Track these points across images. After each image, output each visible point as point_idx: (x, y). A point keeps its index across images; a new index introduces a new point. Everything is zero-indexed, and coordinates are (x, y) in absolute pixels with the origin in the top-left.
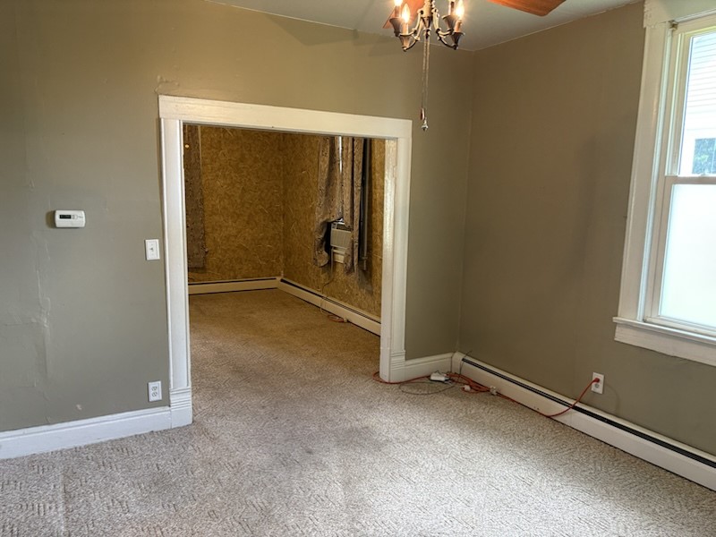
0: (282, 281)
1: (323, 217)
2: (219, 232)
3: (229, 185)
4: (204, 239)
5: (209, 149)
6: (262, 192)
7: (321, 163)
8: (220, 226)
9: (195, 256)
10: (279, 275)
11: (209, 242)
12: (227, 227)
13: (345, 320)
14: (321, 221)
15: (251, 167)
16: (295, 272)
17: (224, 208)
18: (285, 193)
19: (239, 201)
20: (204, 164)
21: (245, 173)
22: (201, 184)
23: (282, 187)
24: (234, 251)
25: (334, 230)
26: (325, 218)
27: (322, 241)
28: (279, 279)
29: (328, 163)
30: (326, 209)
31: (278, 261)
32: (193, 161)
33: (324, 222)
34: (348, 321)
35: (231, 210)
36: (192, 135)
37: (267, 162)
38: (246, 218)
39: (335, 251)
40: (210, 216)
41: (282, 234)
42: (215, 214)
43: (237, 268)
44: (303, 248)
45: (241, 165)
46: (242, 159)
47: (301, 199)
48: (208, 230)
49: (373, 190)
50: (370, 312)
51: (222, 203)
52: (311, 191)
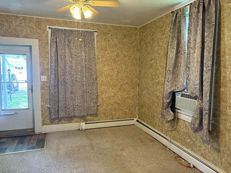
0: (137, 121)
1: (170, 89)
2: (104, 94)
3: (111, 70)
4: (97, 98)
5: (101, 50)
6: (128, 73)
7: (169, 53)
8: (105, 91)
9: (92, 108)
10: (136, 117)
11: (100, 100)
12: (109, 92)
13: (191, 165)
14: (169, 91)
15: (122, 60)
16: (146, 117)
17: (108, 82)
18: (140, 73)
19: (115, 78)
20: (98, 59)
21: (119, 63)
22: (96, 69)
23: (138, 70)
24: (112, 105)
25: (178, 97)
26: (172, 90)
27: (169, 103)
28: (135, 119)
29: (175, 53)
30: (173, 83)
31: (135, 109)
32: (92, 56)
33: (171, 92)
34: (194, 167)
35: (112, 83)
36: (92, 43)
37: (131, 57)
38: (119, 87)
39: (179, 111)
40: (101, 86)
41: (137, 95)
42: (103, 85)
43: (114, 114)
44: (151, 104)
45: (117, 59)
46: (118, 56)
47: (150, 76)
48: (99, 94)
49: (222, 69)
50: (215, 164)
51: (107, 79)
52: (158, 72)
